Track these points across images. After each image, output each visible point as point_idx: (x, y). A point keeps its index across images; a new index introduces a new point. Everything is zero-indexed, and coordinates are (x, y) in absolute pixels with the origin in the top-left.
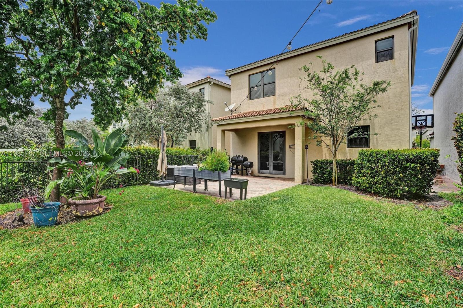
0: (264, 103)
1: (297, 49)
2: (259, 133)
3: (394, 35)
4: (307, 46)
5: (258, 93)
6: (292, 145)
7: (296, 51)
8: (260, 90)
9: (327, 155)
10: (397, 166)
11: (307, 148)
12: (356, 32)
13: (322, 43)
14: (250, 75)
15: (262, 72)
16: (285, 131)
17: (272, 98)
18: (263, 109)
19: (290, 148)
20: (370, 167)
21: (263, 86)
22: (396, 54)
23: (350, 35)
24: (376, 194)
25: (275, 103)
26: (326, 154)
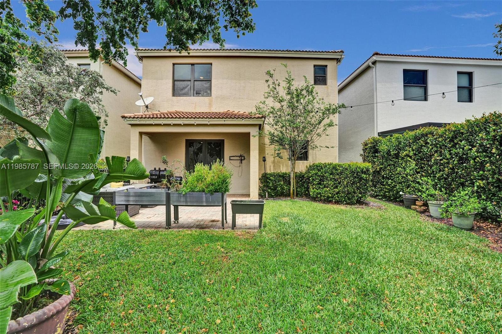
0: (196, 103)
1: (242, 50)
2: (187, 141)
3: (327, 65)
4: (254, 50)
5: (186, 90)
6: (232, 156)
7: (240, 52)
8: (189, 87)
9: (272, 168)
10: (355, 177)
11: (264, 161)
12: (301, 52)
13: (269, 52)
14: (174, 64)
15: (193, 64)
16: (224, 140)
17: (206, 99)
18: (194, 111)
19: (230, 160)
20: (334, 179)
21: (194, 82)
22: (329, 81)
23: (295, 53)
24: (337, 202)
25: (210, 105)
26: (270, 166)
